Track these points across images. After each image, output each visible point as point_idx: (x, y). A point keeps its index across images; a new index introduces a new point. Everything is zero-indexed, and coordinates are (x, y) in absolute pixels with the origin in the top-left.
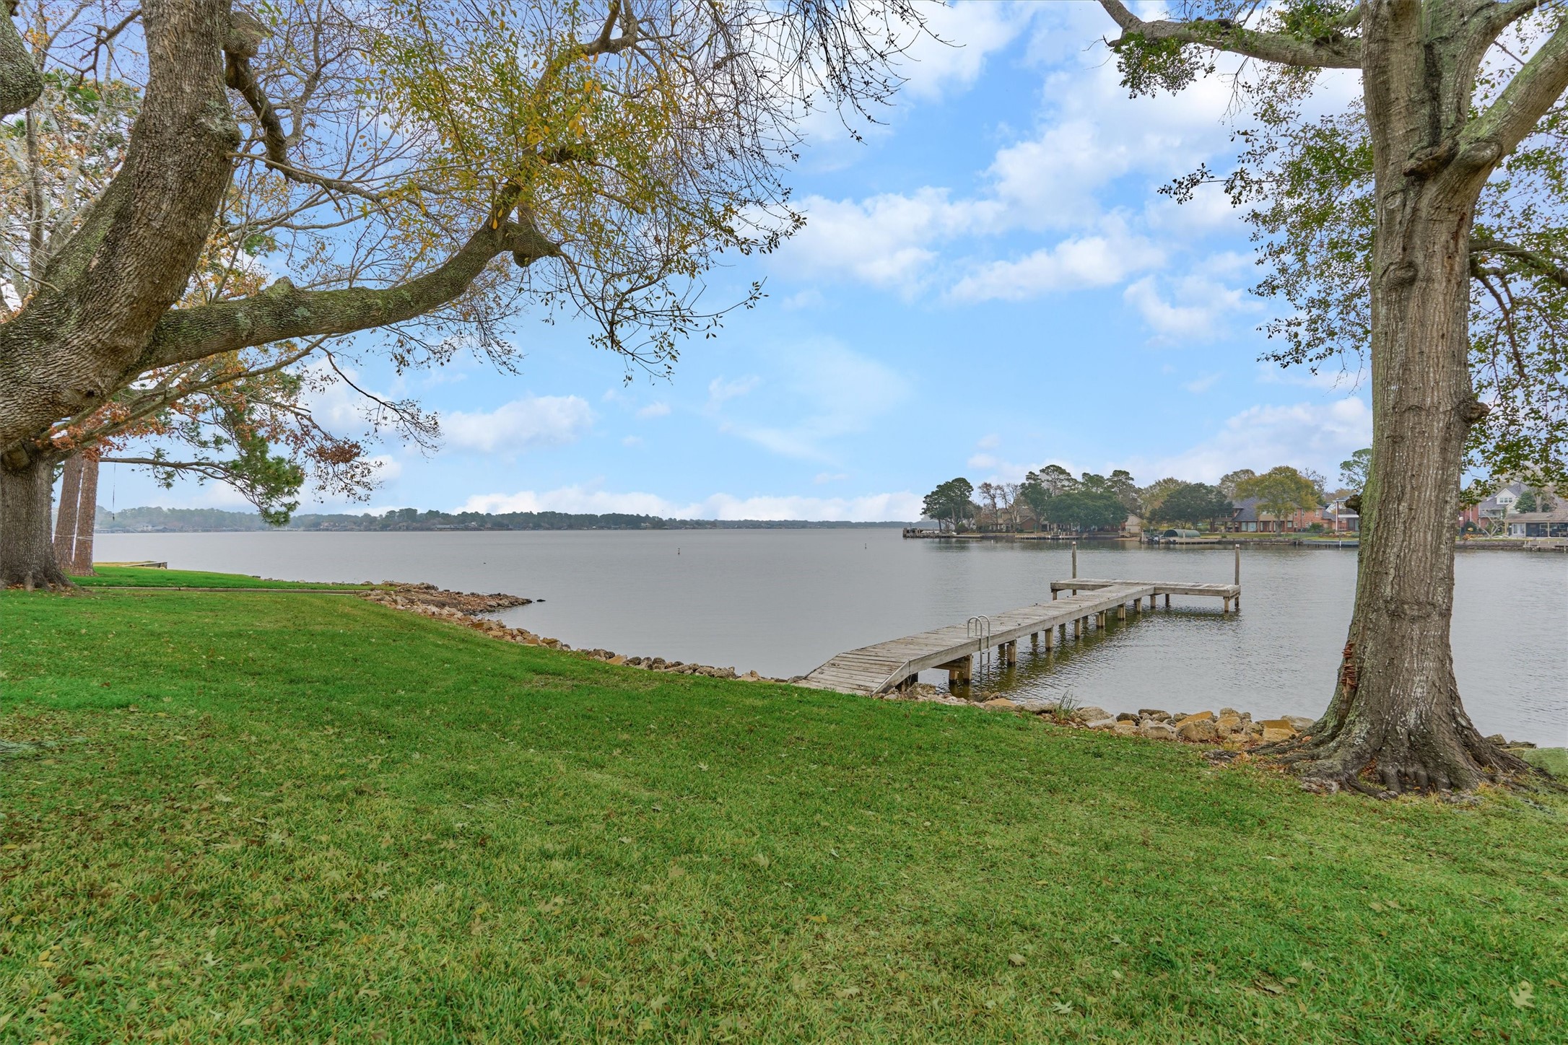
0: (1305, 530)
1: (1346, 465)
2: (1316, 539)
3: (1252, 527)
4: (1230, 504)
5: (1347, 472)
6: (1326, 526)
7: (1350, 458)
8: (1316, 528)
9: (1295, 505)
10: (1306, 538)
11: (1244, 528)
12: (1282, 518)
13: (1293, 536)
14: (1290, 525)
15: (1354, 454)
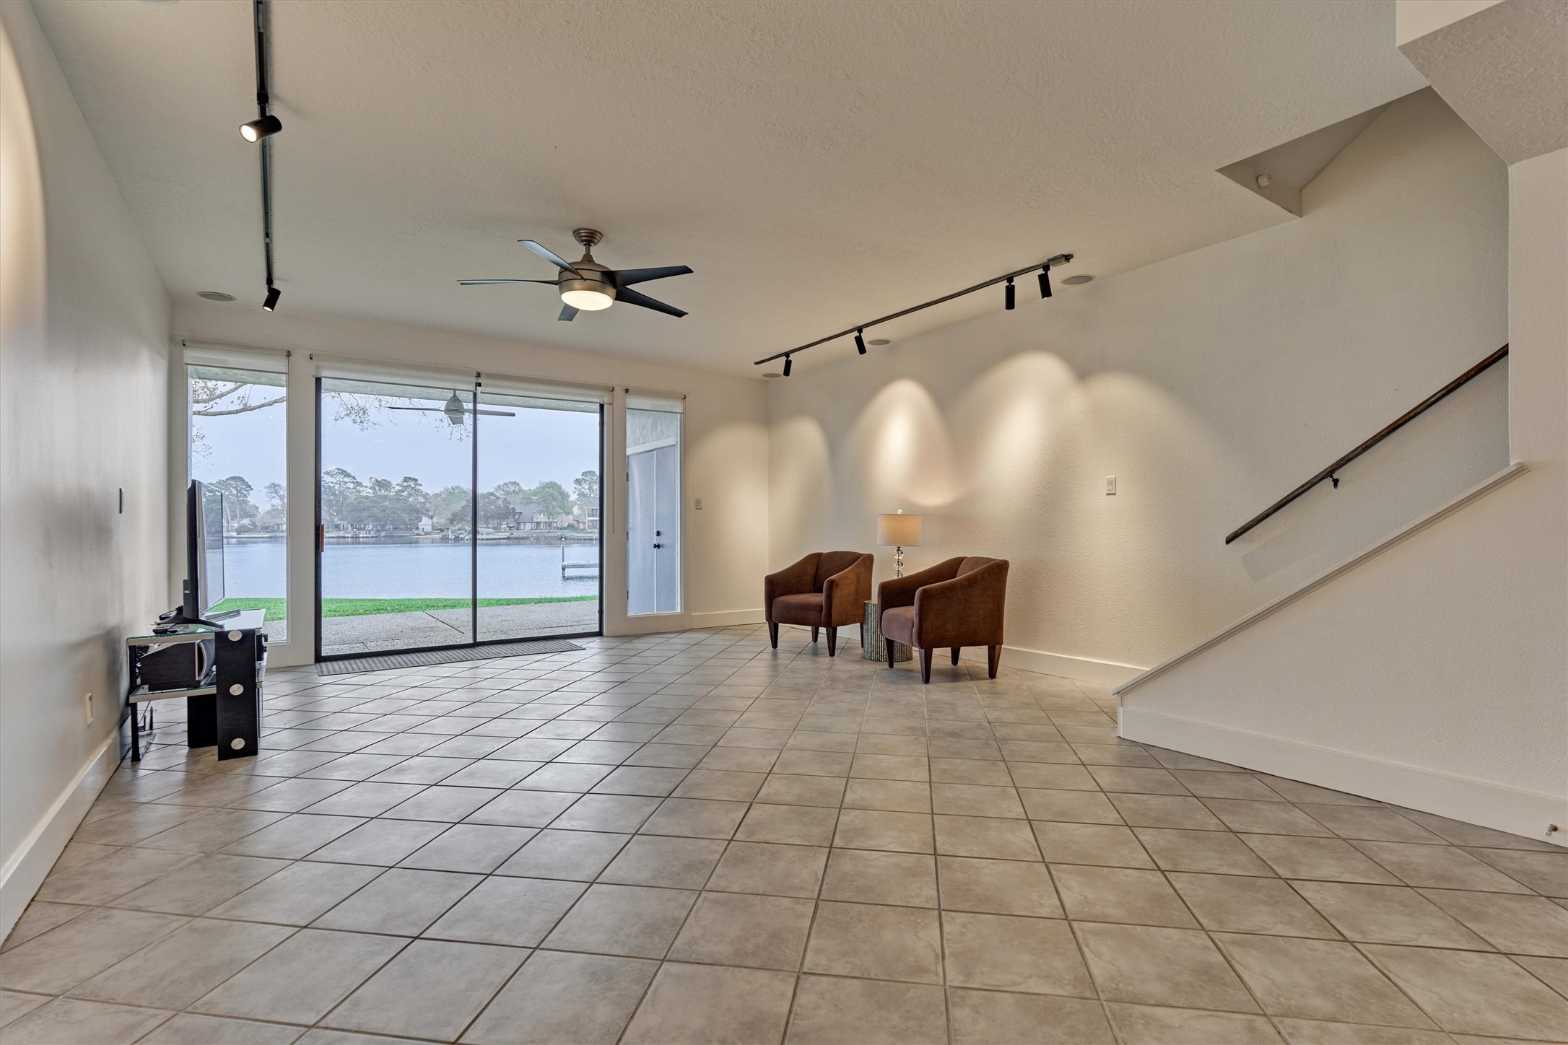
0: (564, 528)
1: (578, 481)
2: (575, 535)
3: (528, 526)
4: (514, 509)
5: (578, 487)
6: (576, 525)
7: (580, 477)
8: (571, 527)
9: (561, 511)
10: (569, 534)
11: (522, 527)
12: (551, 520)
13: (559, 533)
14: (555, 525)
15: (583, 474)
